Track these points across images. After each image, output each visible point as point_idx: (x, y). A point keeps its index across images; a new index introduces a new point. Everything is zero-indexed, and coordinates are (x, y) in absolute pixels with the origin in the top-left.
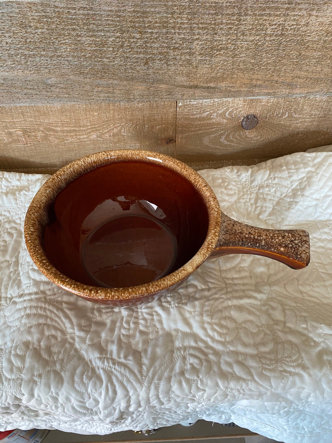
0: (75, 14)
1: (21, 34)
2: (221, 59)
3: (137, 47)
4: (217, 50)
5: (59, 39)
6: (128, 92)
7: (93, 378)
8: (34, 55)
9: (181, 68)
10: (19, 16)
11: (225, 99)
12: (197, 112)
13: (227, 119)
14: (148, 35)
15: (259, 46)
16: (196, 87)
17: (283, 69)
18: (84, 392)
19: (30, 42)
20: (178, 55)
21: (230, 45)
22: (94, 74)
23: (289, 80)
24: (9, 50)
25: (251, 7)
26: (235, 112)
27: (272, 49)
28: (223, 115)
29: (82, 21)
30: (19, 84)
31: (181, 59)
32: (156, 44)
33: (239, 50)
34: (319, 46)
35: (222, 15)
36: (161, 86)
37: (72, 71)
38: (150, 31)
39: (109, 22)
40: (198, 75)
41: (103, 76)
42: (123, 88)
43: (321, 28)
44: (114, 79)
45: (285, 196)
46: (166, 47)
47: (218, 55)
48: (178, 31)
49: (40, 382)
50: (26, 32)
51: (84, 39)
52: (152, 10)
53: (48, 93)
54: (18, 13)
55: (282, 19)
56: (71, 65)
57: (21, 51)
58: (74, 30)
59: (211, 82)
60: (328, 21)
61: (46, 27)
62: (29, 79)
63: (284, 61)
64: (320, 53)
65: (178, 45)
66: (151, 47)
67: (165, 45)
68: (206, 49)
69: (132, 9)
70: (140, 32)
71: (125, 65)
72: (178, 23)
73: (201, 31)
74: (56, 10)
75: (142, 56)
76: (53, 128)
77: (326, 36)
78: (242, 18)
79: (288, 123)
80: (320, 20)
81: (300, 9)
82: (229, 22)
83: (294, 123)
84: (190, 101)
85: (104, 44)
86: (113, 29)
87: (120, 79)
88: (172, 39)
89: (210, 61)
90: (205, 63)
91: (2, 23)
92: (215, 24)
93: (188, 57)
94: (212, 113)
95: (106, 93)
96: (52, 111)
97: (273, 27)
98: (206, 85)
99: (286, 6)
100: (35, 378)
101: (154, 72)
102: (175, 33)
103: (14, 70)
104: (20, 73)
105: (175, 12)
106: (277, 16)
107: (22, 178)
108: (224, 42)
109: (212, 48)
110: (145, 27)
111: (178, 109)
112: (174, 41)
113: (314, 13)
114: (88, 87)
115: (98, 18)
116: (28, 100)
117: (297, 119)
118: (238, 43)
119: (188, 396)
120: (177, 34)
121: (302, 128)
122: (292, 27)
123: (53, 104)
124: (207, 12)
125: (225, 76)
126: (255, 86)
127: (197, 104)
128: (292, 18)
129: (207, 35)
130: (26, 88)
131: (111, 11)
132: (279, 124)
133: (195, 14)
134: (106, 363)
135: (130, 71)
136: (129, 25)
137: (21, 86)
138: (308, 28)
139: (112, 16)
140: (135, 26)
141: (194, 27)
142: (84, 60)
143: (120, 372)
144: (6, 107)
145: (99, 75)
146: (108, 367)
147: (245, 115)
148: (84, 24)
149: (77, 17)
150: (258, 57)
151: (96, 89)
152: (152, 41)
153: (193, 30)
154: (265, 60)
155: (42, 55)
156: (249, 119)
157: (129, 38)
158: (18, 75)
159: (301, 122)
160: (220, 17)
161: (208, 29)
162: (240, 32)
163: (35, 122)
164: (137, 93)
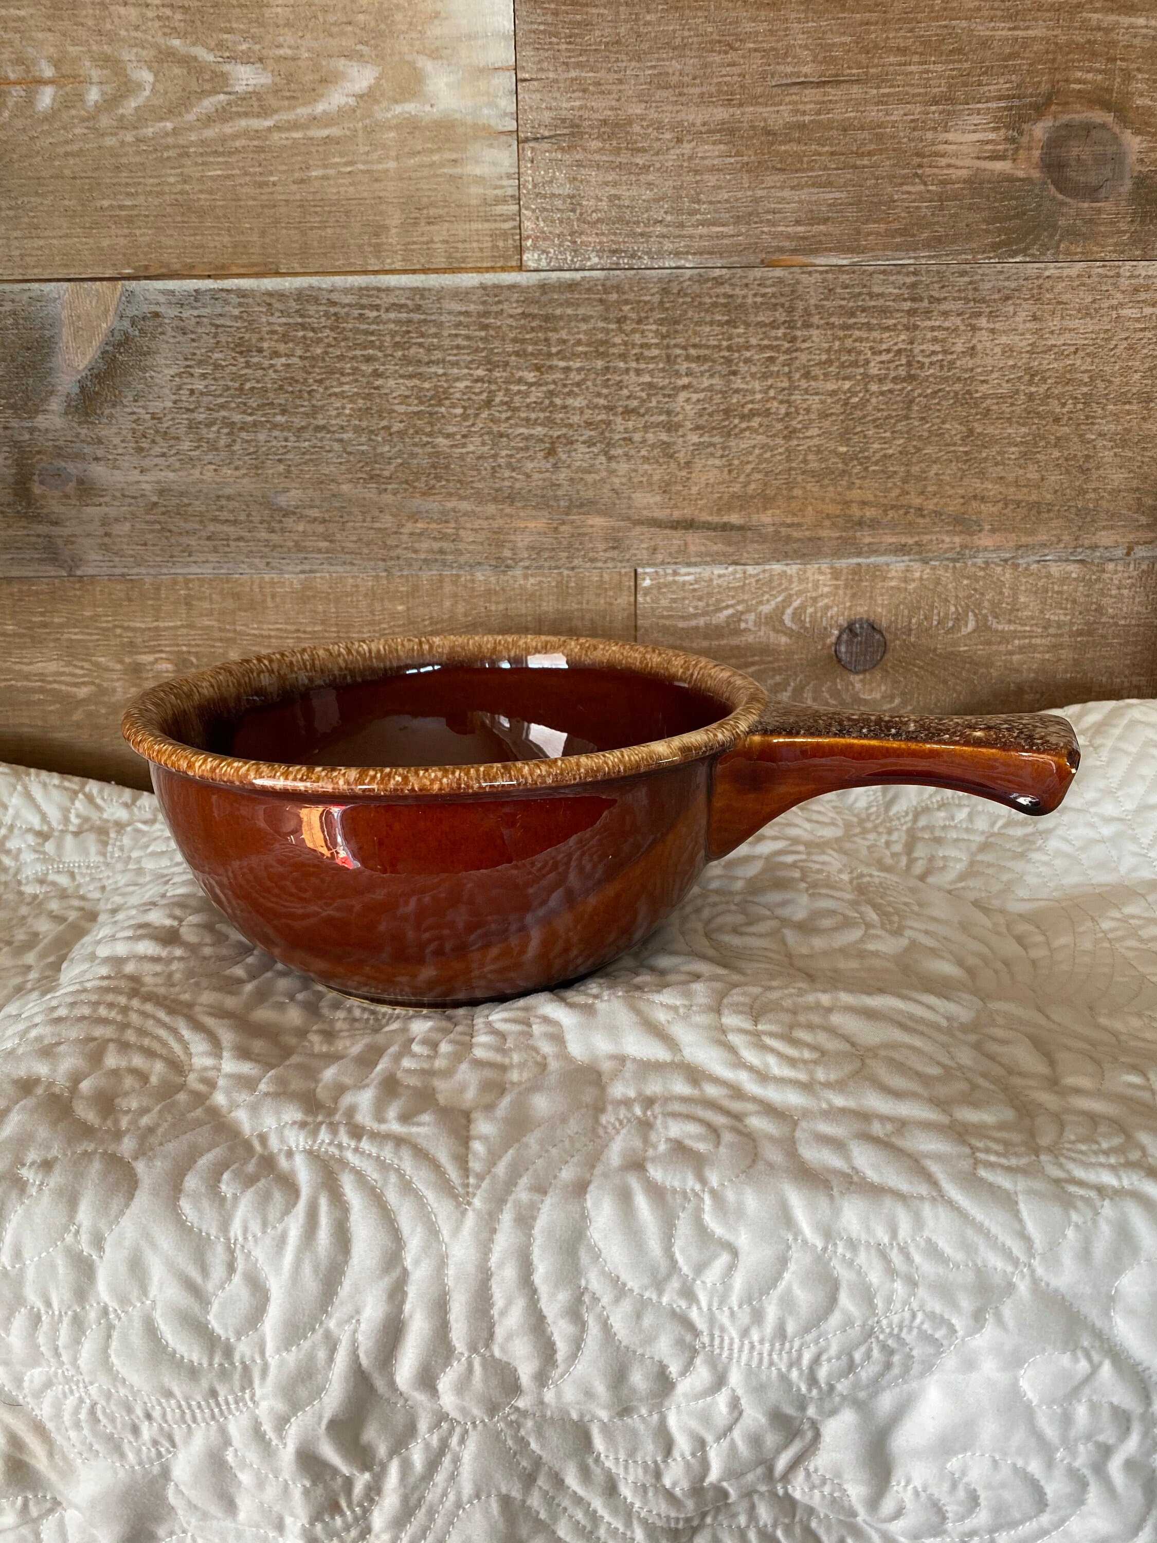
0: (377, 320)
1: (234, 369)
2: (753, 442)
3: (528, 406)
4: (743, 417)
5: (328, 383)
6: (498, 539)
7: (263, 1181)
8: (255, 424)
9: (646, 466)
10: (239, 325)
11: (777, 567)
12: (696, 608)
13: (790, 633)
14: (559, 375)
15: (855, 407)
16: (689, 525)
17: (933, 472)
18: (213, 1232)
19: (252, 389)
20: (635, 429)
21: (775, 404)
22: (406, 482)
23: (953, 507)
24: (192, 411)
25: (817, 307)
26: (810, 610)
27: (889, 417)
28: (774, 621)
29: (393, 337)
30: (198, 506)
31: (644, 441)
32: (579, 399)
33: (800, 418)
34: (1018, 410)
35: (747, 325)
36: (590, 522)
37: (349, 471)
38: (562, 364)
39: (460, 341)
40: (694, 490)
41: (433, 487)
42: (485, 524)
43: (1011, 363)
44: (461, 498)
46: (605, 407)
47: (745, 430)
48: (634, 365)
49: (42, 1184)
50: (248, 365)
51: (391, 383)
52: (569, 311)
53: (274, 537)
54: (236, 318)
55: (903, 337)
56: (350, 453)
57: (224, 413)
58: (368, 359)
59: (730, 508)
60: (1024, 343)
61: (299, 352)
62: (228, 491)
63: (930, 450)
64: (1024, 430)
65: (635, 403)
66: (565, 407)
67: (602, 401)
68: (711, 415)
69: (519, 311)
70: (538, 368)
71: (495, 456)
72: (633, 345)
73: (693, 365)
74: (332, 310)
75: (539, 431)
77: (1031, 383)
78: (799, 333)
79: (981, 651)
80: (1004, 339)
81: (945, 314)
82: (766, 342)
83: (999, 653)
84: (675, 573)
85: (440, 397)
86: (469, 358)
87: (479, 497)
88: (620, 385)
89: (724, 448)
90: (712, 454)
91: (193, 340)
92: (729, 348)
93: (664, 437)
94: (742, 613)
95: (435, 539)
96: (273, 596)
97: (884, 357)
98: (715, 519)
99: (907, 305)
100: (24, 1173)
101: (572, 479)
102: (627, 371)
103: (194, 466)
104: (209, 475)
105: (625, 318)
106: (887, 329)
107: (138, 803)
108: (758, 396)
109: (727, 412)
110: (550, 355)
111: (640, 599)
112: (625, 392)
113: (983, 322)
114: (387, 521)
115: (433, 330)
116: (213, 558)
117: (1005, 638)
118: (797, 397)
119: (660, 1292)
120: (632, 374)
121: (1030, 669)
122: (934, 358)
123: (281, 572)
124: (708, 319)
125: (770, 492)
126: (860, 523)
127: (696, 581)
128: (929, 335)
129: (712, 376)
130: (215, 520)
131: (467, 314)
132: (952, 653)
133: (676, 322)
134: (324, 1135)
135: (507, 474)
136: (509, 348)
137: (201, 514)
138: (977, 361)
139: (467, 327)
140: (525, 351)
141: (677, 356)
142: (384, 440)
143: (378, 1157)
144: (148, 580)
145: (421, 485)
146: (330, 1144)
147: (842, 621)
148: (396, 345)
149: (381, 327)
150: (856, 438)
151: (409, 527)
152: (566, 390)
153: (675, 363)
154: (876, 446)
155: (275, 426)
156: (856, 635)
157: (507, 382)
158: (202, 481)
159: (1021, 649)
160: (741, 330)
161: (714, 361)
162: (798, 369)
163: (221, 630)
164: (522, 541)
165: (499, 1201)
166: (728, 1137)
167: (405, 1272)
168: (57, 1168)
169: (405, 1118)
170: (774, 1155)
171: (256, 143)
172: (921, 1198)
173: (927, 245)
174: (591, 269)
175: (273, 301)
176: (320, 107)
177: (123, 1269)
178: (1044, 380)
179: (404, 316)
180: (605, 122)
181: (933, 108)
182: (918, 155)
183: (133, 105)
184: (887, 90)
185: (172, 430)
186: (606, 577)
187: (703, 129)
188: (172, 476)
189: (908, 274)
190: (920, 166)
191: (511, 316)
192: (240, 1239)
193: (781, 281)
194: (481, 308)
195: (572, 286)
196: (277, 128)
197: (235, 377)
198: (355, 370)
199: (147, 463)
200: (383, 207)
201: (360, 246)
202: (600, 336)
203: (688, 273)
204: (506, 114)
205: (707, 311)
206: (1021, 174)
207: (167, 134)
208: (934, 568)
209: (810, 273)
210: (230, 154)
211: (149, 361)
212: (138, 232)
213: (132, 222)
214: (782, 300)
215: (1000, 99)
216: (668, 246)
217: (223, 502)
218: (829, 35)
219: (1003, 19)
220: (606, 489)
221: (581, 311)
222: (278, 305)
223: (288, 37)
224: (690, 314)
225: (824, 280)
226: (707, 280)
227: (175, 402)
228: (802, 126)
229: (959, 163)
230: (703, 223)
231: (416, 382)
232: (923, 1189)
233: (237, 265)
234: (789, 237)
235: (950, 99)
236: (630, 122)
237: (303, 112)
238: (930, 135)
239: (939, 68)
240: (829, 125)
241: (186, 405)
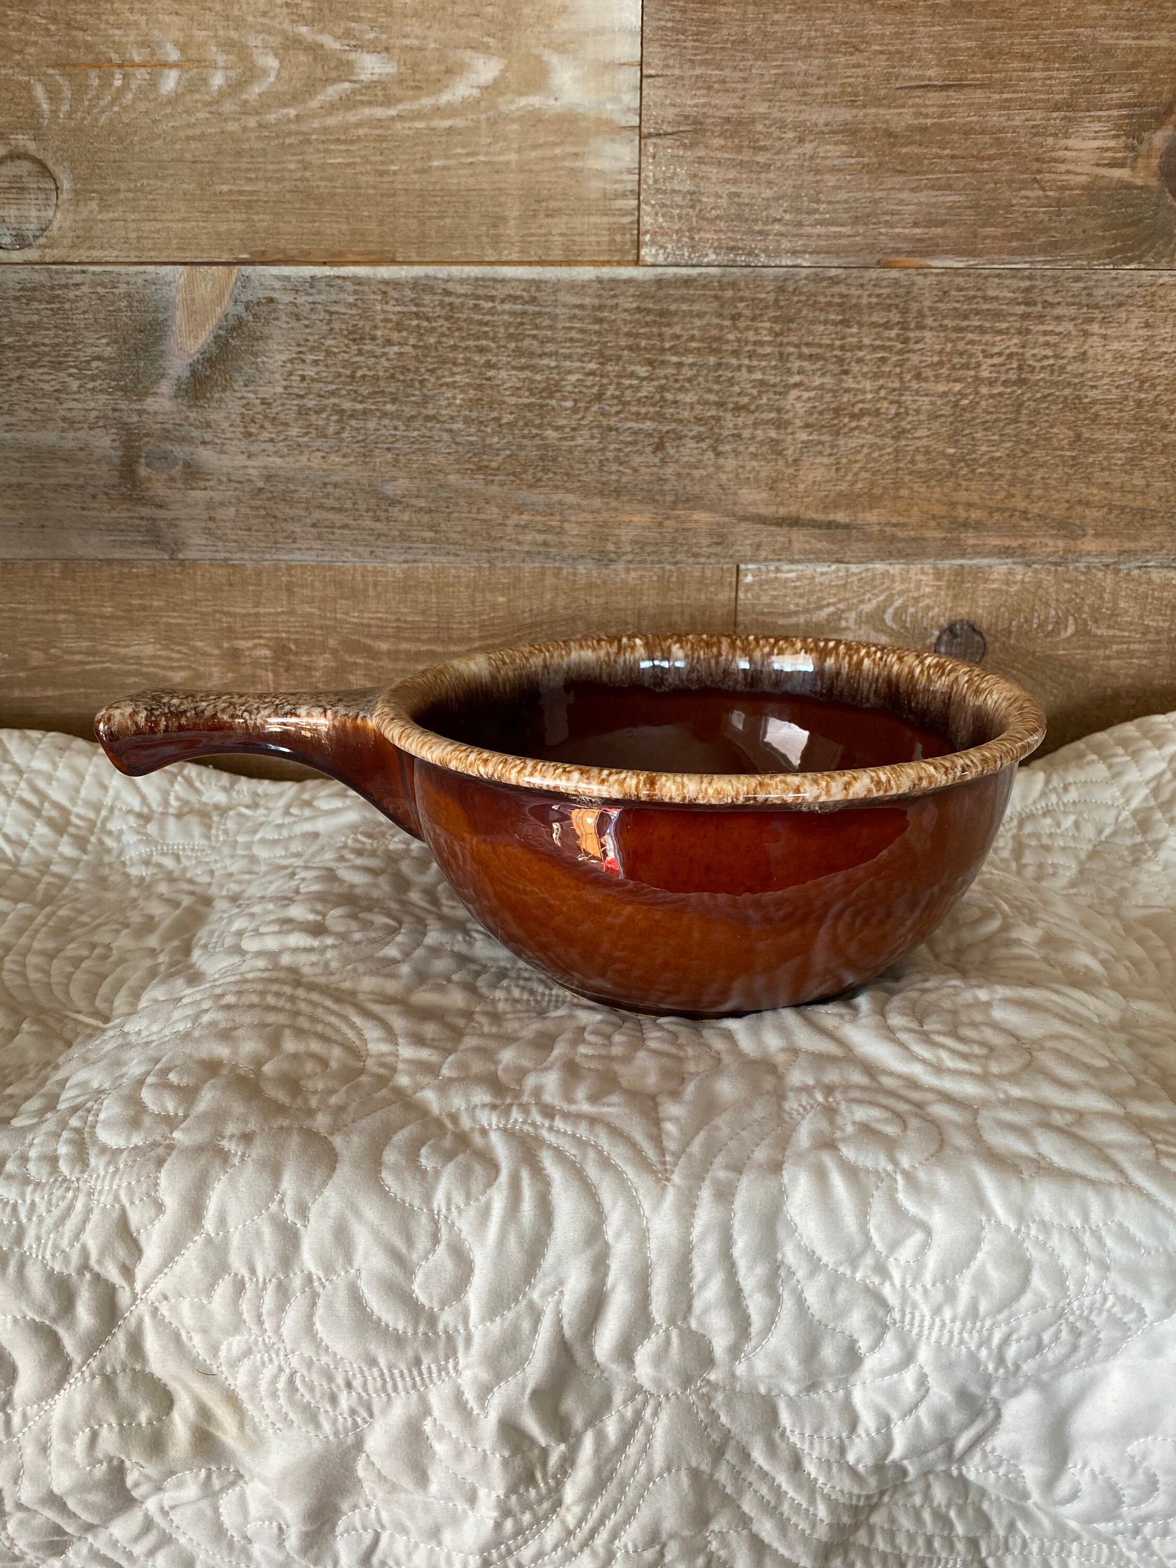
0: (492, 311)
1: (346, 356)
2: (861, 441)
3: (638, 400)
4: (853, 416)
5: (439, 373)
6: (602, 533)
7: (461, 1156)
8: (365, 412)
9: (754, 463)
10: (353, 312)
11: (880, 567)
12: (797, 605)
13: (890, 632)
14: (671, 371)
15: (964, 409)
16: (794, 522)
17: (1038, 477)
18: (417, 1203)
19: (364, 377)
20: (745, 426)
21: (886, 404)
22: (514, 474)
23: (1058, 512)
24: (302, 397)
25: (930, 308)
26: (911, 610)
27: (996, 420)
28: (875, 619)
29: (507, 328)
30: (304, 493)
31: (753, 438)
32: (691, 394)
33: (910, 418)
34: (1126, 416)
35: (861, 325)
36: (695, 517)
37: (457, 461)
38: (675, 359)
39: (574, 334)
40: (801, 487)
41: (540, 480)
42: (590, 517)
43: (1121, 369)
44: (568, 491)
45: (1114, 834)
46: (716, 403)
47: (854, 429)
48: (746, 361)
49: (243, 1155)
50: (360, 352)
51: (503, 374)
52: (684, 307)
53: (379, 525)
54: (351, 305)
55: (1015, 341)
56: (457, 444)
57: (334, 400)
58: (481, 350)
59: (836, 506)
60: (1136, 350)
61: (412, 341)
62: (335, 478)
63: (1037, 453)
64: (1132, 436)
65: (746, 400)
66: (675, 402)
67: (712, 397)
68: (821, 413)
69: (635, 305)
70: (650, 363)
71: (603, 450)
72: (747, 342)
73: (805, 364)
74: (448, 300)
75: (648, 425)
76: (369, 641)
77: (1140, 389)
78: (911, 334)
79: (1080, 655)
80: (1116, 346)
81: (1059, 319)
82: (878, 343)
83: (1096, 657)
84: (778, 570)
85: (551, 389)
86: (582, 351)
87: (585, 491)
88: (731, 382)
89: (832, 447)
90: (820, 453)
91: (307, 326)
92: (842, 348)
93: (773, 434)
94: (843, 611)
95: (539, 531)
96: (376, 584)
97: (995, 360)
98: (820, 517)
99: (1021, 309)
100: (225, 1144)
101: (679, 475)
102: (739, 368)
103: (302, 453)
104: (316, 461)
105: (740, 315)
106: (1000, 332)
108: (869, 396)
109: (837, 411)
110: (663, 350)
111: (741, 595)
112: (737, 389)
113: (1095, 328)
114: (493, 512)
115: (547, 322)
116: (317, 545)
117: (1105, 643)
118: (907, 398)
119: (854, 1268)
120: (744, 370)
121: (1127, 675)
122: (1046, 363)
123: (385, 560)
124: (822, 318)
125: (877, 491)
126: (965, 525)
127: (798, 579)
128: (1042, 339)
129: (823, 375)
130: (321, 507)
131: (581, 307)
132: (1050, 656)
133: (791, 320)
134: (516, 1115)
135: (615, 467)
136: (623, 342)
137: (307, 501)
138: (1088, 366)
139: (582, 319)
140: (638, 345)
141: (790, 354)
142: (494, 432)
143: (574, 1135)
144: (249, 565)
145: (528, 477)
146: (524, 1122)
147: (943, 622)
148: (510, 337)
149: (496, 318)
150: (964, 440)
151: (515, 518)
152: (677, 385)
153: (787, 361)
154: (984, 448)
155: (385, 414)
156: (955, 636)
157: (619, 376)
158: (310, 468)
159: (1120, 655)
160: (854, 330)
161: (826, 360)
162: (909, 371)
163: (321, 617)
164: (626, 535)
165: (697, 1177)
166: (914, 1122)
167: (607, 1246)
168: (258, 1141)
169: (594, 1098)
170: (961, 1140)
171: (378, 132)
172: (1110, 1184)
173: (1043, 250)
174: (708, 266)
175: (389, 289)
176: (445, 98)
177: (328, 1237)
178: (1154, 387)
179: (519, 307)
180: (728, 120)
181: (1055, 115)
182: (1037, 160)
183: (257, 90)
184: (1009, 96)
185: (282, 416)
186: (708, 573)
187: (826, 129)
188: (279, 461)
189: (1023, 278)
190: (1039, 171)
191: (626, 310)
192: (444, 1211)
193: (896, 283)
194: (596, 301)
195: (688, 282)
196: (400, 117)
197: (346, 364)
198: (468, 360)
199: (254, 448)
200: (503, 199)
201: (477, 237)
202: (714, 332)
203: (805, 272)
204: (629, 109)
205: (821, 310)
206: (1139, 182)
207: (290, 121)
208: (1036, 571)
209: (925, 275)
210: (352, 142)
211: (260, 346)
212: (256, 218)
213: (250, 207)
214: (897, 301)
215: (1121, 107)
216: (785, 244)
217: (330, 489)
218: (954, 40)
219: (1128, 28)
220: (713, 485)
221: (696, 307)
222: (393, 293)
223: (415, 28)
224: (805, 312)
225: (939, 282)
226: (823, 279)
227: (286, 388)
228: (924, 129)
229: (1079, 170)
230: (820, 223)
231: (528, 373)
232: (1111, 1176)
233: (353, 253)
234: (906, 239)
235: (1069, 105)
236: (753, 121)
237: (427, 102)
238: (1050, 141)
239: (1063, 75)
240: (948, 129)
241: (296, 391)
